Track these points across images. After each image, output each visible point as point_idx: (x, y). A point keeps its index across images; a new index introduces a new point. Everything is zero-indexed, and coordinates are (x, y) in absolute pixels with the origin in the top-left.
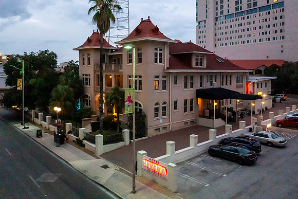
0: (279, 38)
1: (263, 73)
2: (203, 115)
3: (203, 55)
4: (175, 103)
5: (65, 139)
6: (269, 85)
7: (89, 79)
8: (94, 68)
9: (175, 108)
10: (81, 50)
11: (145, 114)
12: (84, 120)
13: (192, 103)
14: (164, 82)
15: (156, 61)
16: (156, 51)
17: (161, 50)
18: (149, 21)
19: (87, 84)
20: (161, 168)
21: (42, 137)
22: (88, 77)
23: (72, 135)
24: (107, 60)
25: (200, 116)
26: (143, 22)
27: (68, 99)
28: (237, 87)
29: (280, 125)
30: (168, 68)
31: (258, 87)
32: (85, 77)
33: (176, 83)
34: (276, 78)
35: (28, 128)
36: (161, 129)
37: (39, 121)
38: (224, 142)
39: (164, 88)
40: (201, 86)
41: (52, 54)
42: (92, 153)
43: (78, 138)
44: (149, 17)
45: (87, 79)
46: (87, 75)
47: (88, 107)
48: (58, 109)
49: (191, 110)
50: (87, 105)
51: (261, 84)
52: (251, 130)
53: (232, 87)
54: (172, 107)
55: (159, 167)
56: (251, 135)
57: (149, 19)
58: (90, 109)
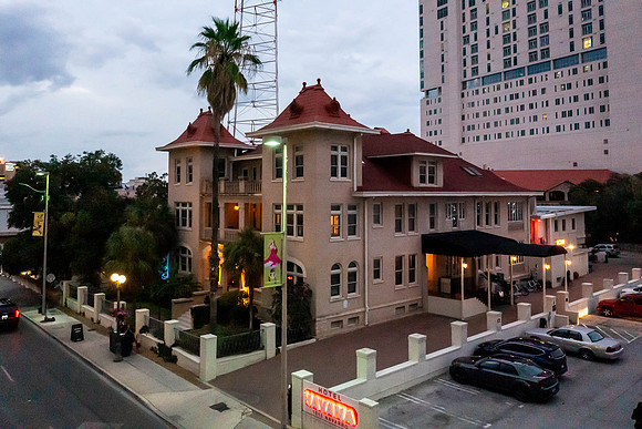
0: (598, 124)
1: (566, 199)
2: (436, 291)
3: (435, 161)
4: (377, 263)
5: (134, 344)
6: (581, 224)
7: (190, 212)
8: (201, 189)
9: (377, 275)
10: (175, 152)
11: (311, 288)
12: (176, 303)
13: (412, 264)
14: (352, 219)
15: (334, 174)
16: (334, 153)
17: (344, 149)
18: (318, 88)
19: (184, 225)
20: (345, 409)
21: (83, 339)
22: (188, 208)
23: (149, 336)
24: (228, 171)
25: (431, 293)
26: (305, 89)
27: (142, 256)
28: (511, 228)
29: (607, 312)
30: (359, 189)
31: (556, 229)
32: (180, 208)
33: (377, 221)
34: (595, 208)
35: (53, 320)
36: (345, 322)
37: (78, 304)
38: (484, 350)
39: (352, 231)
40: (432, 227)
41: (111, 159)
42: (192, 377)
43: (162, 342)
44: (319, 80)
45: (184, 212)
46: (184, 204)
47: (187, 272)
48: (119, 279)
49: (412, 279)
50: (184, 269)
51: (564, 222)
52: (543, 323)
53: (501, 229)
54: (369, 273)
55: (340, 406)
56: (543, 333)
57: (319, 85)
58: (191, 277)
